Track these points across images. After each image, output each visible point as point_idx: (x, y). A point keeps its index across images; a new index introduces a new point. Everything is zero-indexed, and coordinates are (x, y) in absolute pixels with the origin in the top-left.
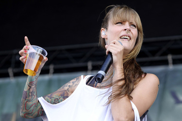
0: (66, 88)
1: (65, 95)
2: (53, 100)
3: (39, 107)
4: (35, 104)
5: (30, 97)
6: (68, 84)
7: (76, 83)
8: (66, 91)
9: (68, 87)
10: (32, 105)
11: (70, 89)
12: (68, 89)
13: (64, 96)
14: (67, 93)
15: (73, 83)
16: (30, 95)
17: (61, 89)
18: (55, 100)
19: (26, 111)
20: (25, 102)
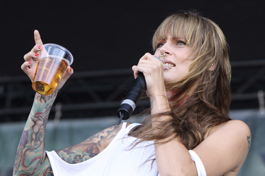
0: (96, 140)
1: (94, 152)
2: (73, 157)
3: (47, 166)
4: (40, 157)
5: (33, 142)
6: (101, 134)
7: (113, 133)
8: (95, 144)
9: (99, 139)
10: (35, 159)
11: (102, 142)
12: (99, 142)
13: (92, 153)
14: (97, 148)
15: (109, 132)
16: (34, 137)
17: (88, 141)
18: (75, 158)
19: (24, 168)
20: (24, 151)
